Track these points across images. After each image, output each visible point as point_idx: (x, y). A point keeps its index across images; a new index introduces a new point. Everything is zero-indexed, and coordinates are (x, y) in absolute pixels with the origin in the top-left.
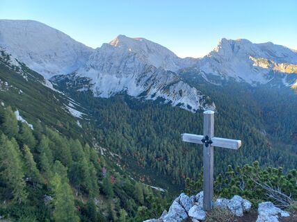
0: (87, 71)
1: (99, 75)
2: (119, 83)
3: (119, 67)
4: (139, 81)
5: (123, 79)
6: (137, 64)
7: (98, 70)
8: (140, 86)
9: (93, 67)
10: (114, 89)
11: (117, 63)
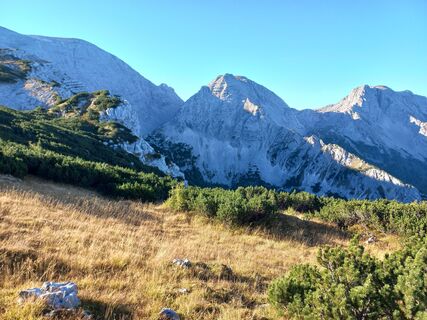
0: (180, 132)
1: (201, 139)
2: (239, 156)
3: (234, 127)
4: (275, 156)
5: (244, 150)
6: (265, 126)
7: (198, 130)
8: (277, 165)
9: (190, 126)
10: (233, 167)
11: (229, 122)
